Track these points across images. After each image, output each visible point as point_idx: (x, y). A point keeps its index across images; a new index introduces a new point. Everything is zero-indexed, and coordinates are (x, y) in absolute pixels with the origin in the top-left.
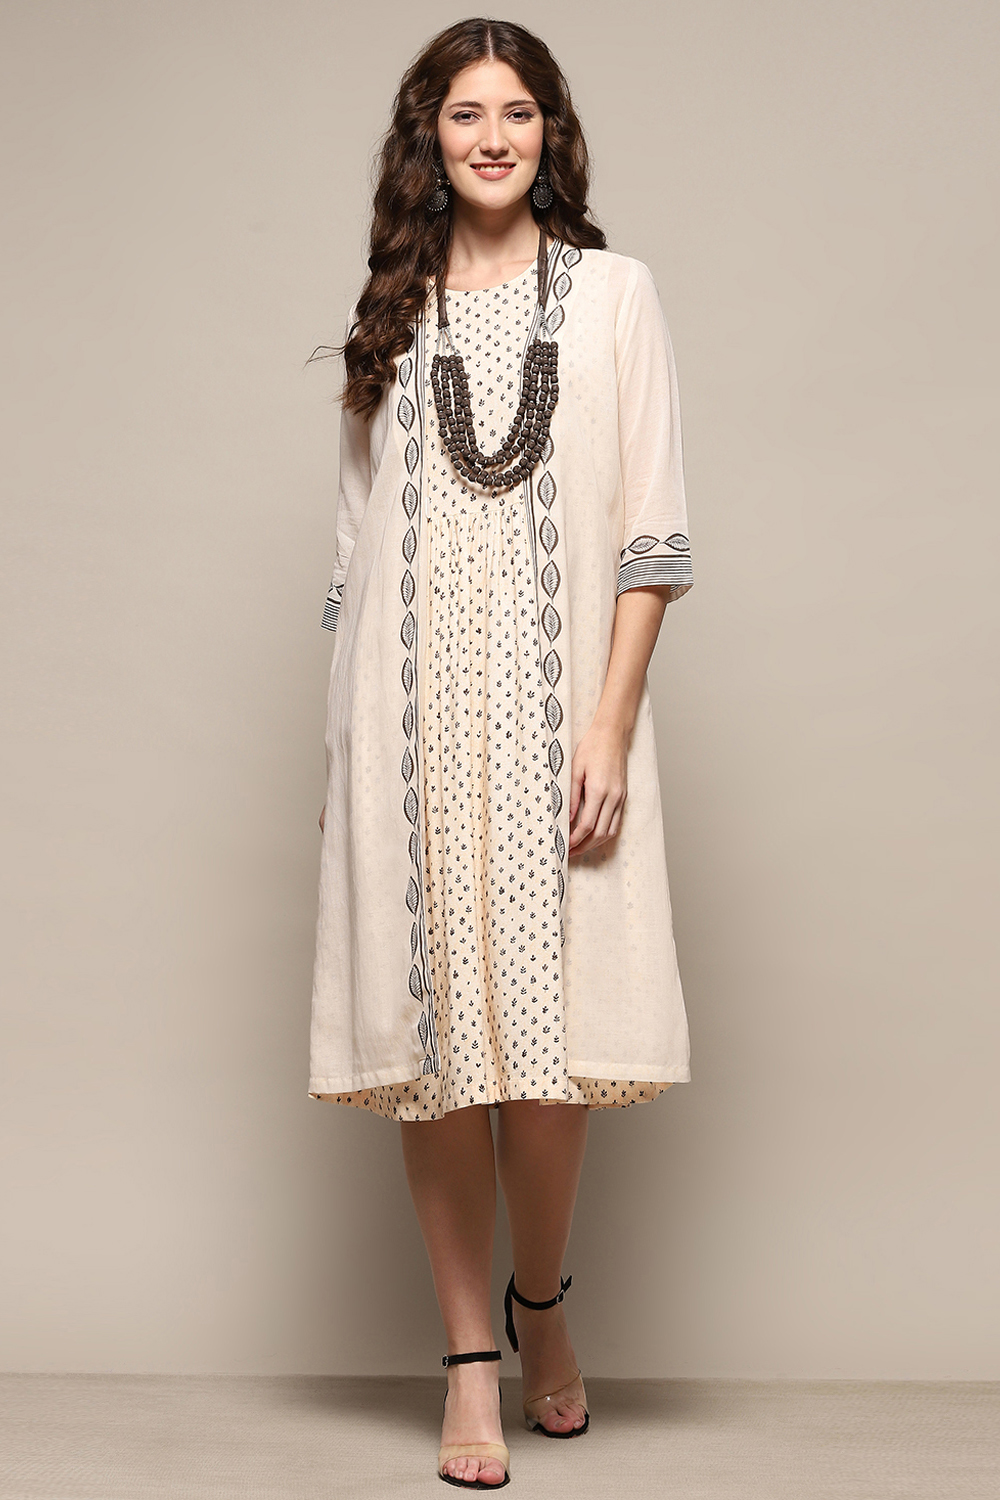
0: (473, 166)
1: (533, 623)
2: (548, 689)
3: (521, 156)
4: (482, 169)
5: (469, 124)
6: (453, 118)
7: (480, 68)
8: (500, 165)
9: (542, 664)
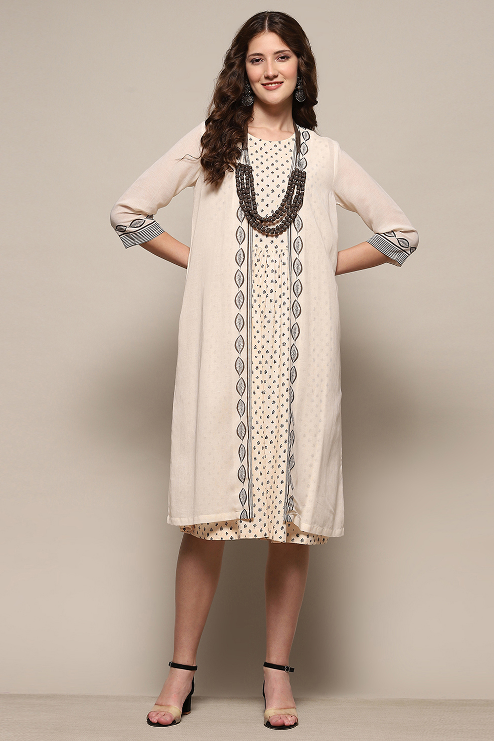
0: (263, 85)
1: (288, 309)
2: (293, 342)
3: (285, 78)
4: (267, 86)
5: (258, 64)
6: (250, 62)
7: (261, 37)
8: (275, 83)
9: (291, 330)
